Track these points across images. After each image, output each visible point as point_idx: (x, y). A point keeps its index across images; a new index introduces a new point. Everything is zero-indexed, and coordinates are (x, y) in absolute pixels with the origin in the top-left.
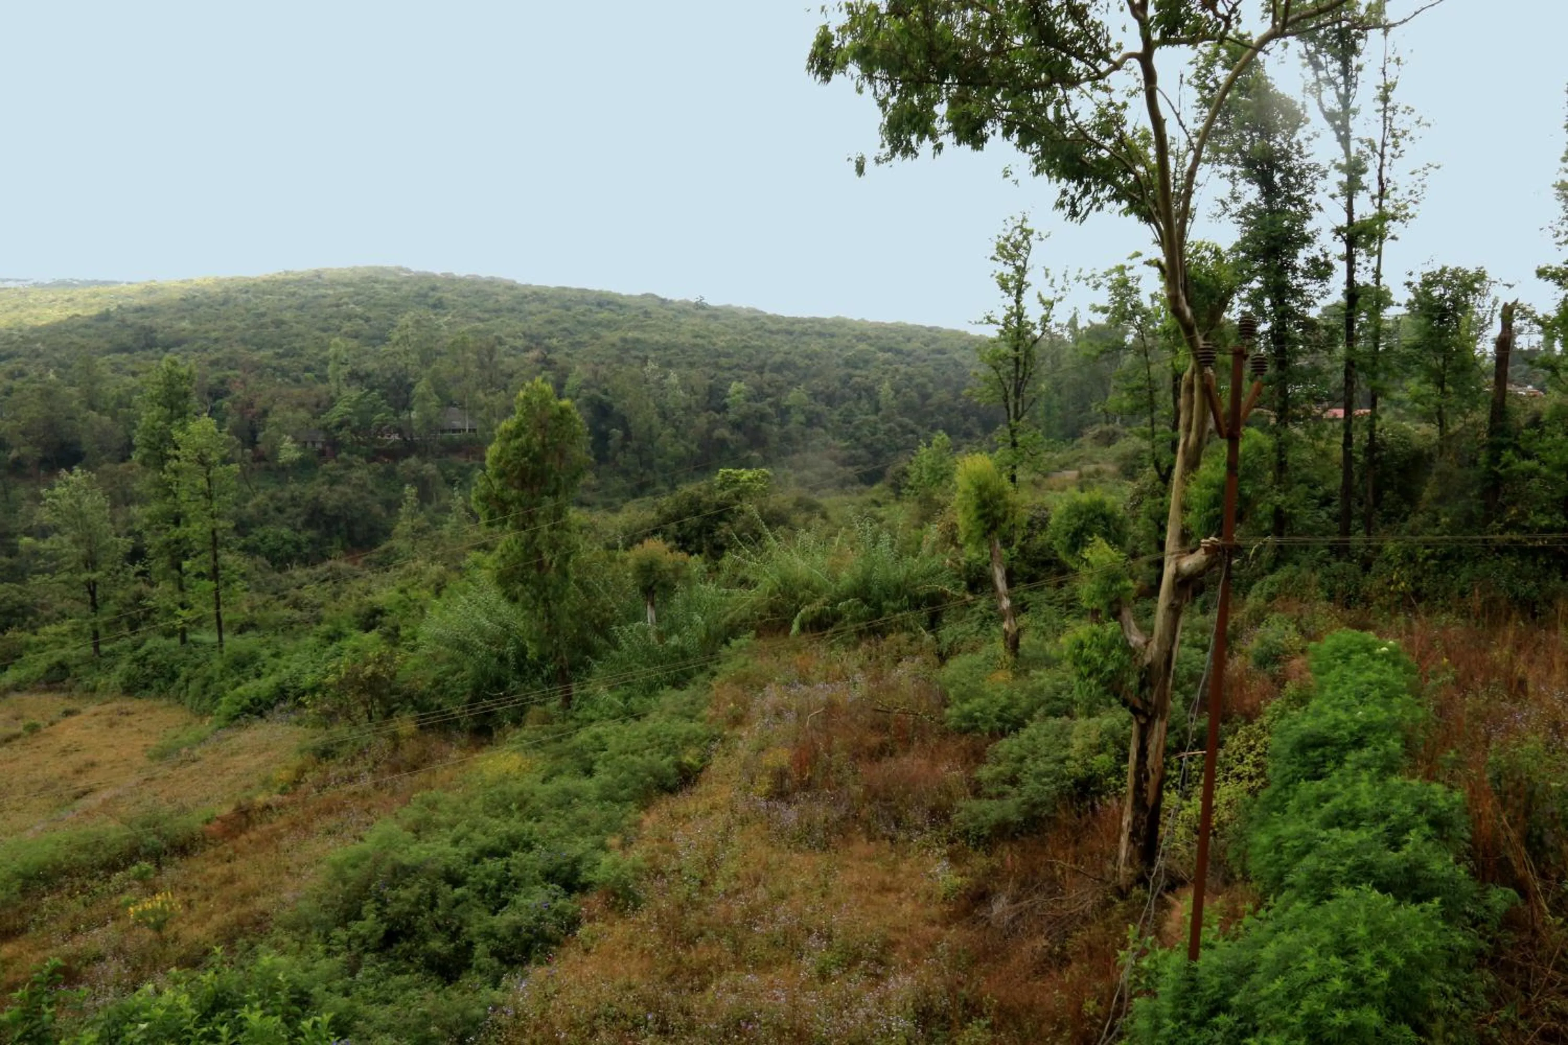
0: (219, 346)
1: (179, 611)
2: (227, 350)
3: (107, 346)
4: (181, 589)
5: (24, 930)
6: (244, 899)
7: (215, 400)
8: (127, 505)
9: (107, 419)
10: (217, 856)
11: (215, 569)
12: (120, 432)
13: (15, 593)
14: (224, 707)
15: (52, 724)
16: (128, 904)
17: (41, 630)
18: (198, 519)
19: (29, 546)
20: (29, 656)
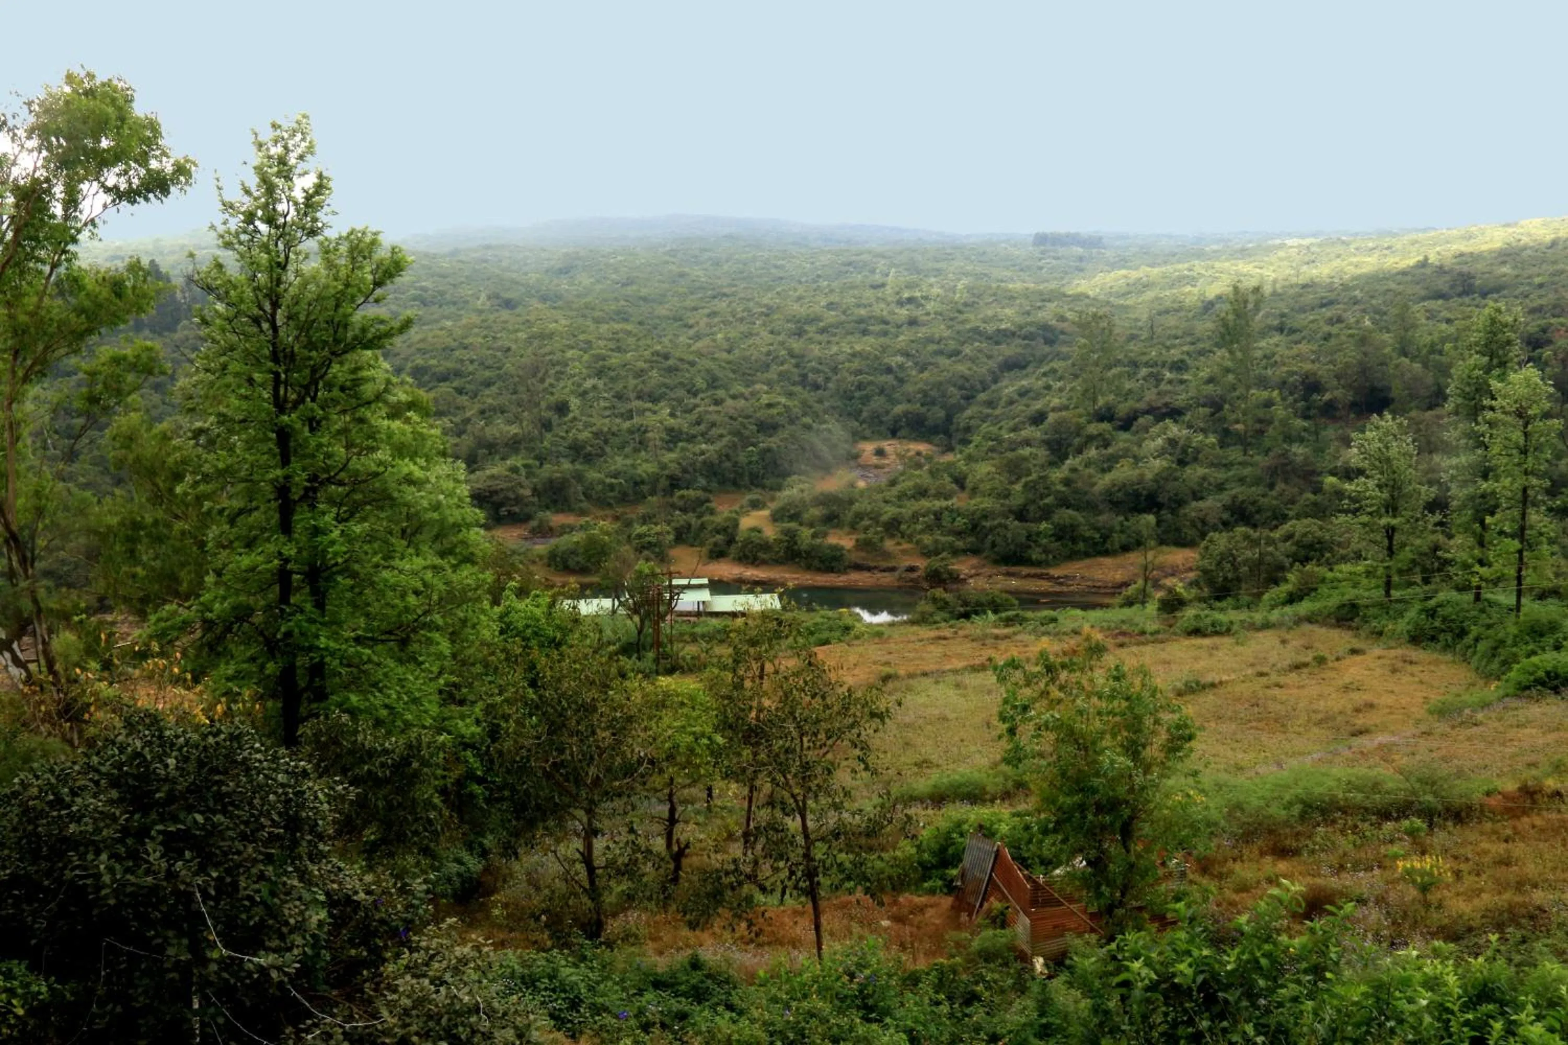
0: (1542, 292)
1: (1477, 568)
2: (1552, 296)
3: (1423, 293)
4: (1481, 544)
5: (1296, 852)
6: (1519, 886)
7: (1534, 349)
8: (1430, 452)
9: (1417, 366)
10: (1495, 832)
11: (1523, 529)
12: (1430, 379)
13: (1315, 528)
14: (1513, 674)
15: (1338, 659)
16: (1396, 857)
17: (1336, 567)
18: (1509, 474)
19: (1332, 485)
20: (1324, 590)
